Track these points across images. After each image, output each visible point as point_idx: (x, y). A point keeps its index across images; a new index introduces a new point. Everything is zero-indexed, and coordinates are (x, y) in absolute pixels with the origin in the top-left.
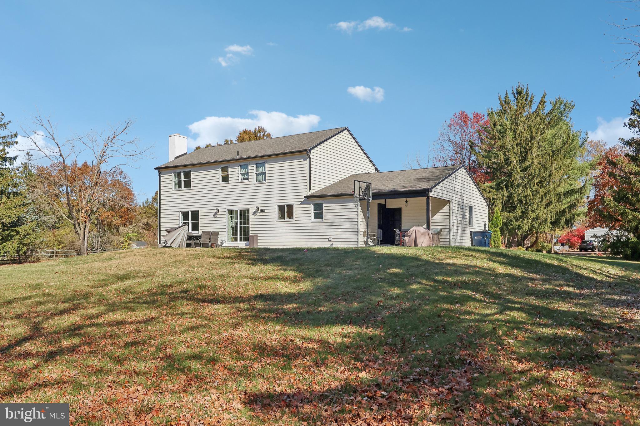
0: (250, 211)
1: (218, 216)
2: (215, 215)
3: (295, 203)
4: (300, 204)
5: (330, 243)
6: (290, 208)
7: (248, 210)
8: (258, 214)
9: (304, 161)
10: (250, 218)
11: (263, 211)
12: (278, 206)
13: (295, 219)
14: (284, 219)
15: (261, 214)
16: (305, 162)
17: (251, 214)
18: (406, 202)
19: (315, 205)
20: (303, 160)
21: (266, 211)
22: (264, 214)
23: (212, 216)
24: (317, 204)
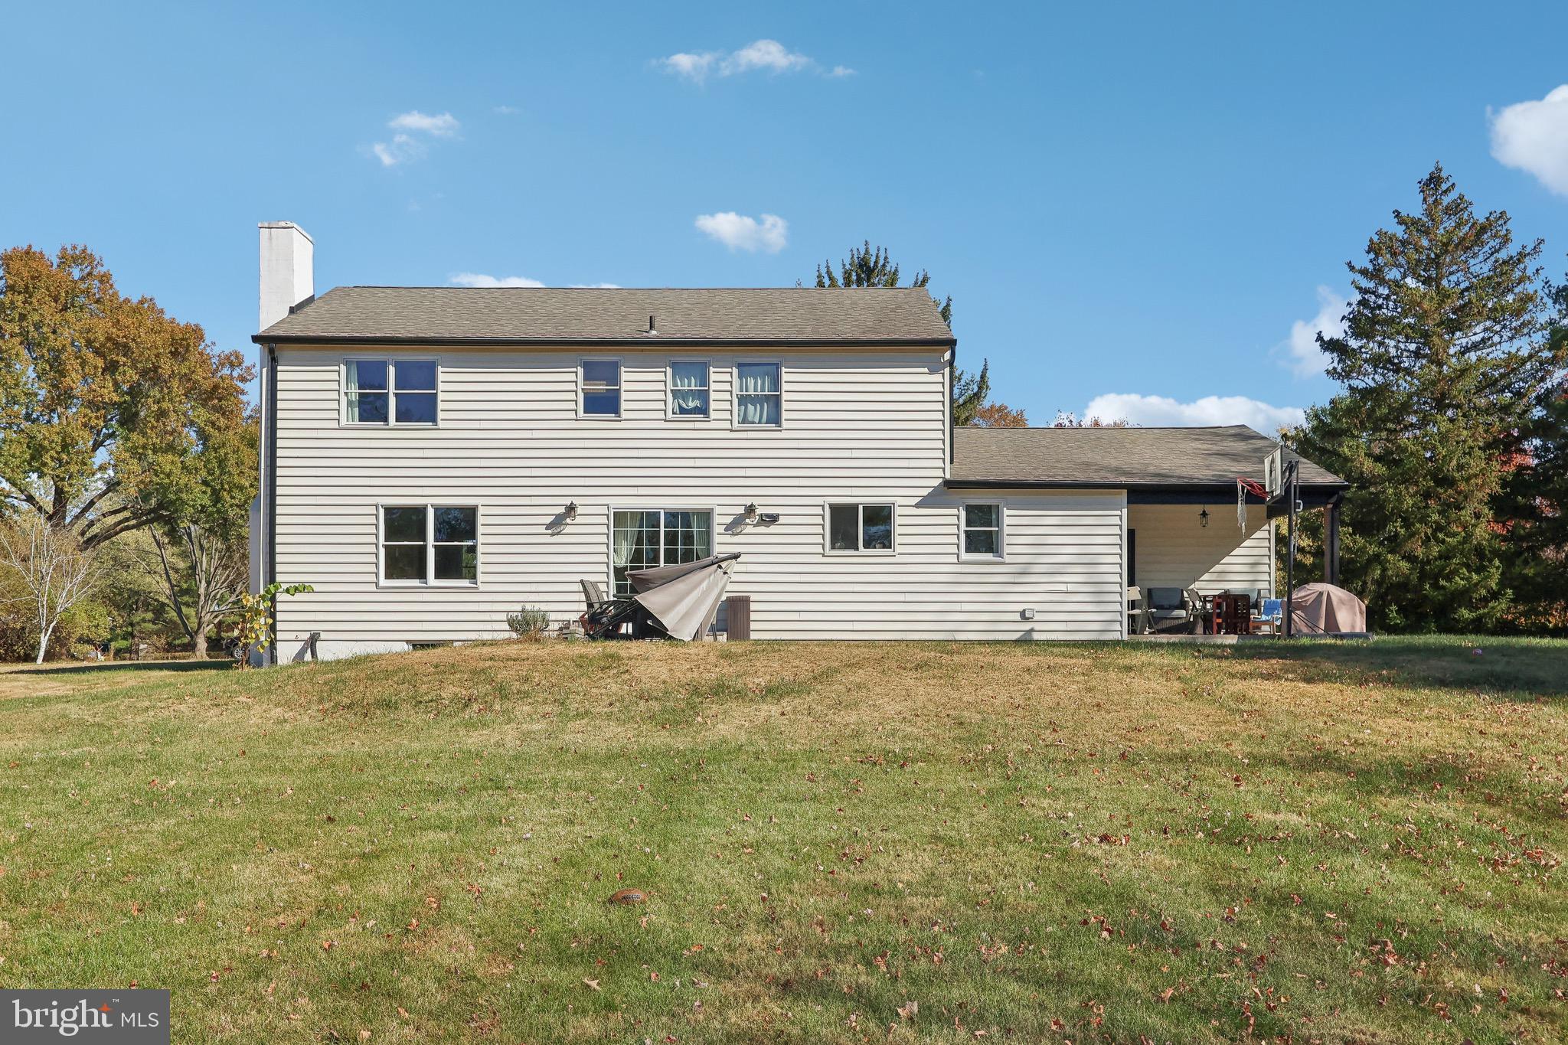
0: (717, 519)
1: (568, 530)
2: (557, 524)
3: (900, 501)
4: (917, 506)
5: (1027, 626)
6: (879, 519)
7: (706, 516)
8: (749, 529)
9: (932, 372)
10: (717, 539)
11: (773, 519)
12: (831, 506)
13: (899, 549)
14: (857, 549)
15: (762, 529)
16: (938, 378)
17: (717, 529)
18: (1204, 514)
19: (970, 509)
20: (926, 370)
21: (782, 520)
22: (773, 529)
23: (542, 530)
24: (979, 508)
